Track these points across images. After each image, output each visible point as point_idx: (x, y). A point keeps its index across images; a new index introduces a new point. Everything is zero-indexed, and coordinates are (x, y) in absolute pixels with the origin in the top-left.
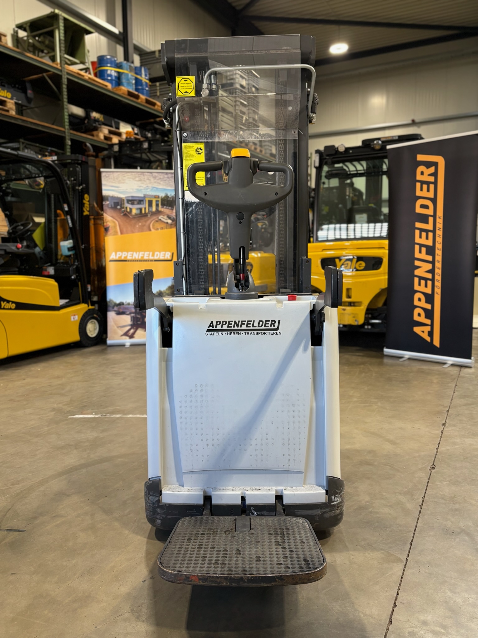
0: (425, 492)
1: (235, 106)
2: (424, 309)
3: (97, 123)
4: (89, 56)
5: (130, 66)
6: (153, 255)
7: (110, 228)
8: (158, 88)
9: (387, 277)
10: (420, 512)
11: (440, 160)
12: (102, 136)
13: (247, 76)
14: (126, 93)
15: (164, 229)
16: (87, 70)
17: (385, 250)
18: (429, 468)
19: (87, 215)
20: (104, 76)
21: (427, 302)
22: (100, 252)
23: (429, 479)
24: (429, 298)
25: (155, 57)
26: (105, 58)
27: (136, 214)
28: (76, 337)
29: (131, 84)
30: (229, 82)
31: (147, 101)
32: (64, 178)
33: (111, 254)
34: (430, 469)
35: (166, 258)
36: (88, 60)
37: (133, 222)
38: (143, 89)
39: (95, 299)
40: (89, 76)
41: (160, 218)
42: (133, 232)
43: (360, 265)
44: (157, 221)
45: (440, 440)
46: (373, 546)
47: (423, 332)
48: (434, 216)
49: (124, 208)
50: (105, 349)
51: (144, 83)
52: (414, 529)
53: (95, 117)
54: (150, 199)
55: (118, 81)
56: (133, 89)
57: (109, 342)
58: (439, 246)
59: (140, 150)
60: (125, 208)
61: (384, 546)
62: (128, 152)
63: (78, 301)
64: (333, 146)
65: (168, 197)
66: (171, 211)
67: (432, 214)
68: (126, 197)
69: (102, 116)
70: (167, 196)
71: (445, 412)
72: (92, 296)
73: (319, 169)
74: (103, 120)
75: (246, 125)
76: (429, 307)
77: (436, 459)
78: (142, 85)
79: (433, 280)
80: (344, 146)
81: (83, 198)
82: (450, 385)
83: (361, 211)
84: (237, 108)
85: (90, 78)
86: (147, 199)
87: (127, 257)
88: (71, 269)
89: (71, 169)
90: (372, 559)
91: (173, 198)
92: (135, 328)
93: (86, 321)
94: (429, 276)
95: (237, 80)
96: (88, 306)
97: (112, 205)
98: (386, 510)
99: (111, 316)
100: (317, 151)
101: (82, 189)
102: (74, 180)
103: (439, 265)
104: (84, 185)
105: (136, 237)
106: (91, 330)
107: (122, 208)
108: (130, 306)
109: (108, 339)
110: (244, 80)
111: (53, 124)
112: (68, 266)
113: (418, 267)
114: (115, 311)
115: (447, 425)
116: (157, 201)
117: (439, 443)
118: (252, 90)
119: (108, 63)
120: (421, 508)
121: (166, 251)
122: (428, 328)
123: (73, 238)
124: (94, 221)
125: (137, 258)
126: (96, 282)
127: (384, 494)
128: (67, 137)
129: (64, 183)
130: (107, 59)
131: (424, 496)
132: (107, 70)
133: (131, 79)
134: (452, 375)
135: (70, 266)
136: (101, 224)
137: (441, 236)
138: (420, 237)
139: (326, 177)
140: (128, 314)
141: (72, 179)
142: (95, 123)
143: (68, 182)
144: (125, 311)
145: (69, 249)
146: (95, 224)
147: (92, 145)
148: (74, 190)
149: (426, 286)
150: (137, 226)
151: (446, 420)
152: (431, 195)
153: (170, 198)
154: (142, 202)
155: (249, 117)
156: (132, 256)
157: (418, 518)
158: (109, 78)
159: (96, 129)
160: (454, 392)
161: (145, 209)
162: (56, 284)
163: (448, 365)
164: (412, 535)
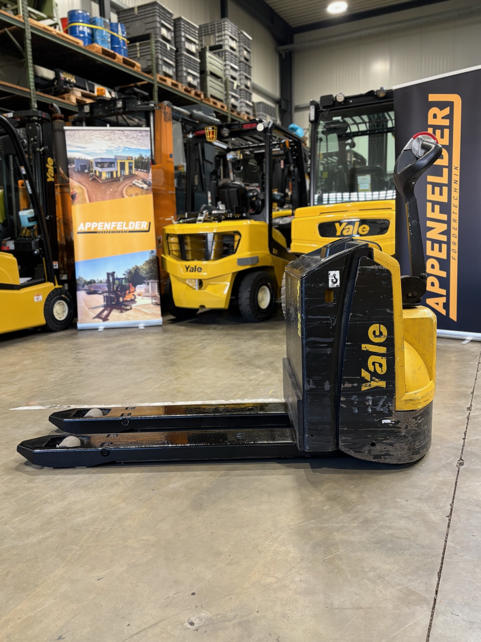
0: (454, 497)
1: (225, 70)
2: (438, 277)
3: (68, 85)
4: (58, 10)
5: (104, 22)
6: (127, 226)
7: (77, 195)
8: (138, 48)
9: (394, 242)
10: (449, 526)
11: (456, 99)
12: (73, 100)
13: (239, 37)
14: (101, 51)
15: (139, 195)
16: (55, 25)
17: (392, 211)
18: (455, 463)
19: (51, 182)
20: (76, 33)
21: (441, 269)
22: (68, 224)
23: (457, 479)
24: (444, 264)
25: (134, 14)
26: (76, 13)
27: (107, 179)
28: (41, 320)
29: (106, 42)
30: (217, 44)
31: (125, 61)
32: (19, 136)
33: (80, 224)
34: (457, 465)
35: (142, 229)
36: (57, 14)
37: (103, 187)
38: (120, 48)
39: (65, 277)
40: (59, 32)
41: (134, 182)
42: (104, 200)
43: (364, 230)
44: (131, 186)
45: (467, 428)
46: (386, 578)
47: (437, 304)
48: (450, 167)
49: (92, 172)
50: (75, 334)
51: (121, 42)
52: (442, 552)
53: (65, 78)
54: (122, 161)
55: (92, 38)
56: (108, 47)
57: (79, 325)
58: (455, 202)
59: (114, 110)
60: (94, 172)
61: (401, 578)
62: (100, 113)
63: (44, 279)
64: (331, 96)
65: (143, 158)
66: (146, 174)
67: (447, 165)
68: (94, 159)
69: (74, 77)
70: (141, 158)
71: (469, 393)
72: (60, 275)
73: (315, 123)
74: (75, 82)
75: (237, 91)
76: (443, 274)
77: (464, 452)
78: (119, 43)
79: (448, 243)
80: (344, 96)
81: (44, 162)
82: (471, 363)
83: (364, 172)
84: (227, 72)
85: (58, 34)
86: (119, 162)
87: (97, 227)
88: (32, 242)
89: (30, 128)
90: (385, 600)
91: (148, 159)
92: (109, 309)
93: (52, 302)
94: (444, 238)
95: (226, 42)
96: (55, 285)
97: (78, 169)
98: (402, 523)
99: (81, 295)
100: (313, 103)
101: (43, 151)
102: (34, 140)
103: (455, 225)
104: (47, 147)
105: (107, 204)
106: (59, 312)
107: (90, 171)
108: (103, 284)
109: (78, 322)
110: (234, 42)
111: (18, 85)
112: (31, 239)
113: (431, 229)
114: (85, 290)
115: (473, 408)
116: (129, 163)
117: (466, 431)
118: (243, 53)
119: (79, 19)
120: (450, 520)
121: (141, 220)
122: (444, 300)
123: (34, 208)
124: (61, 189)
125: (109, 229)
126: (65, 259)
127: (398, 500)
128: (33, 99)
129: (20, 141)
130: (79, 14)
131: (453, 502)
132: (79, 26)
133: (106, 36)
134: (473, 352)
135: (32, 240)
136: (68, 192)
137: (458, 191)
138: (433, 193)
139: (323, 132)
140: (100, 294)
141: (32, 139)
142: (67, 85)
143: (25, 141)
144: (97, 290)
145: (30, 220)
146: (62, 193)
147: (60, 108)
148: (35, 152)
149: (440, 250)
150: (108, 192)
151: (471, 403)
152: (445, 141)
153: (145, 159)
154: (113, 165)
155: (241, 84)
156: (103, 227)
157: (447, 535)
158: (82, 35)
159: (67, 91)
160: (478, 371)
161: (117, 172)
162: (15, 259)
163: (468, 341)
164: (440, 561)
